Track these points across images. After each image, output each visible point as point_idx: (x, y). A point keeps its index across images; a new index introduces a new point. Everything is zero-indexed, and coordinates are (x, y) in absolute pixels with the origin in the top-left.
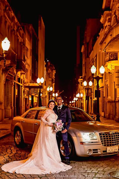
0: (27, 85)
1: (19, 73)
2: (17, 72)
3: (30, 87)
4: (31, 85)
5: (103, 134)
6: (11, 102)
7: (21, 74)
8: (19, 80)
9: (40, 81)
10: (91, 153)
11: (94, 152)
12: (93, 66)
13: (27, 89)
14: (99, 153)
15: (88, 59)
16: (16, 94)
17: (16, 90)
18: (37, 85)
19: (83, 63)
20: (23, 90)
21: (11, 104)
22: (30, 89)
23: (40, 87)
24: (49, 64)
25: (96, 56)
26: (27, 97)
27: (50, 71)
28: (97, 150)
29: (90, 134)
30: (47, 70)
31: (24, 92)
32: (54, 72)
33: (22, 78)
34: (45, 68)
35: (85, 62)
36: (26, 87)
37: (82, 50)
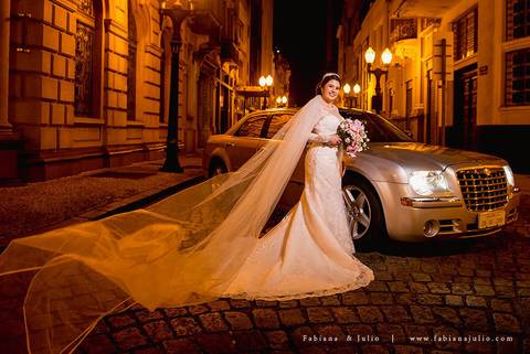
0: (242, 89)
1: (227, 65)
2: (222, 62)
3: (247, 94)
4: (249, 89)
5: (468, 176)
6: (211, 119)
7: (231, 68)
8: (226, 78)
9: (266, 81)
10: (434, 232)
11: (442, 230)
12: (370, 49)
13: (243, 98)
14: (457, 231)
15: (349, 48)
16: (221, 105)
17: (221, 98)
18: (260, 90)
19: (340, 56)
20: (233, 97)
21: (211, 123)
22: (246, 98)
23: (265, 94)
24: (280, 57)
25: (368, 39)
26: (242, 113)
27: (281, 70)
28: (450, 222)
29: (429, 176)
30: (276, 69)
31: (235, 101)
32: (289, 73)
33: (232, 75)
34: (273, 65)
35: (345, 55)
36: (239, 93)
37: (338, 35)
